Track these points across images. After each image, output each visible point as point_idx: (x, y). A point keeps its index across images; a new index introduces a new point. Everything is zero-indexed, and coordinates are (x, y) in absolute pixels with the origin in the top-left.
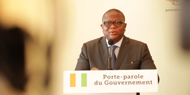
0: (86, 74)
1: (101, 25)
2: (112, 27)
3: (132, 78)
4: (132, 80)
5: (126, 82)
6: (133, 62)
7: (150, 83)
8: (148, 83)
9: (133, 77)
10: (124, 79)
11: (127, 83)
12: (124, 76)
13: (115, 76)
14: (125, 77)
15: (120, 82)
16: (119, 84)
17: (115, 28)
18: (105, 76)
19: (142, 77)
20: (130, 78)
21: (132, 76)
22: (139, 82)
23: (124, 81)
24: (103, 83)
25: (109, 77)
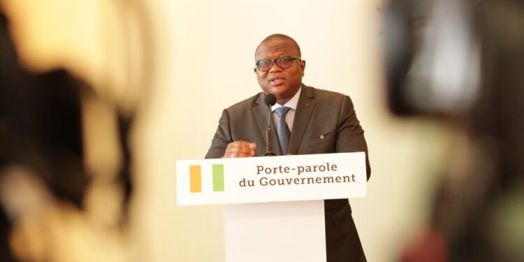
0: (222, 166)
1: (255, 70)
2: (272, 69)
3: (315, 171)
4: (314, 175)
5: (303, 180)
6: (324, 136)
7: (351, 179)
8: (347, 179)
9: (317, 169)
10: (299, 174)
11: (306, 181)
12: (299, 168)
13: (280, 168)
14: (301, 169)
15: (291, 179)
16: (289, 183)
17: (278, 71)
18: (260, 168)
19: (334, 167)
20: (310, 171)
21: (315, 167)
22: (329, 178)
23: (300, 177)
24: (257, 183)
25: (268, 171)
